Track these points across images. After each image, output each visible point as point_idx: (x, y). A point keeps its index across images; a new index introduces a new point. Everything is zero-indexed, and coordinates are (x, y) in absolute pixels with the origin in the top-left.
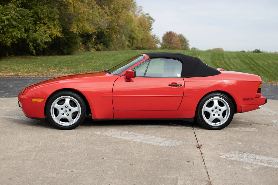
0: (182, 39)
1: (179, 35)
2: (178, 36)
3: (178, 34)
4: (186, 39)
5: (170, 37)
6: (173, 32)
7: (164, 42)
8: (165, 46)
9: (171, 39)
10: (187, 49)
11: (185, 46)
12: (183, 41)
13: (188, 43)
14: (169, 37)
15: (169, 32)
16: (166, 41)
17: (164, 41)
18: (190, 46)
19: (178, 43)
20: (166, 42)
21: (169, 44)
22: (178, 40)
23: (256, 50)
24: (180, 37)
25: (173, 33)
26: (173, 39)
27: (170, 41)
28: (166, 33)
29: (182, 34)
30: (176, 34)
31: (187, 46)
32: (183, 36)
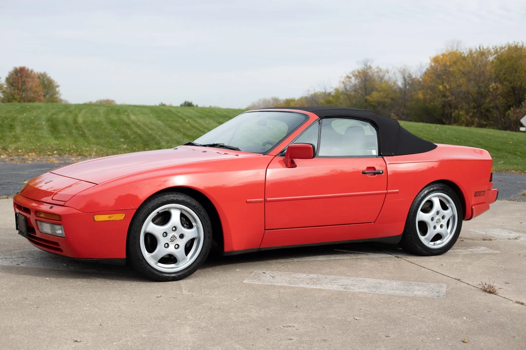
0: (46, 82)
1: (39, 73)
2: (37, 76)
3: (37, 73)
4: (54, 83)
5: (21, 77)
6: (26, 69)
7: (9, 89)
8: (13, 96)
9: (24, 82)
10: (56, 102)
11: (52, 96)
12: (47, 86)
13: (57, 89)
14: (20, 79)
15: (18, 68)
16: (13, 86)
17: (10, 86)
18: (60, 95)
19: (37, 89)
20: (12, 88)
21: (20, 92)
22: (38, 85)
23: (185, 103)
24: (41, 78)
25: (28, 70)
26: (27, 82)
27: (22, 86)
28: (13, 69)
29: (46, 73)
30: (33, 73)
31: (55, 94)
32: (48, 76)
